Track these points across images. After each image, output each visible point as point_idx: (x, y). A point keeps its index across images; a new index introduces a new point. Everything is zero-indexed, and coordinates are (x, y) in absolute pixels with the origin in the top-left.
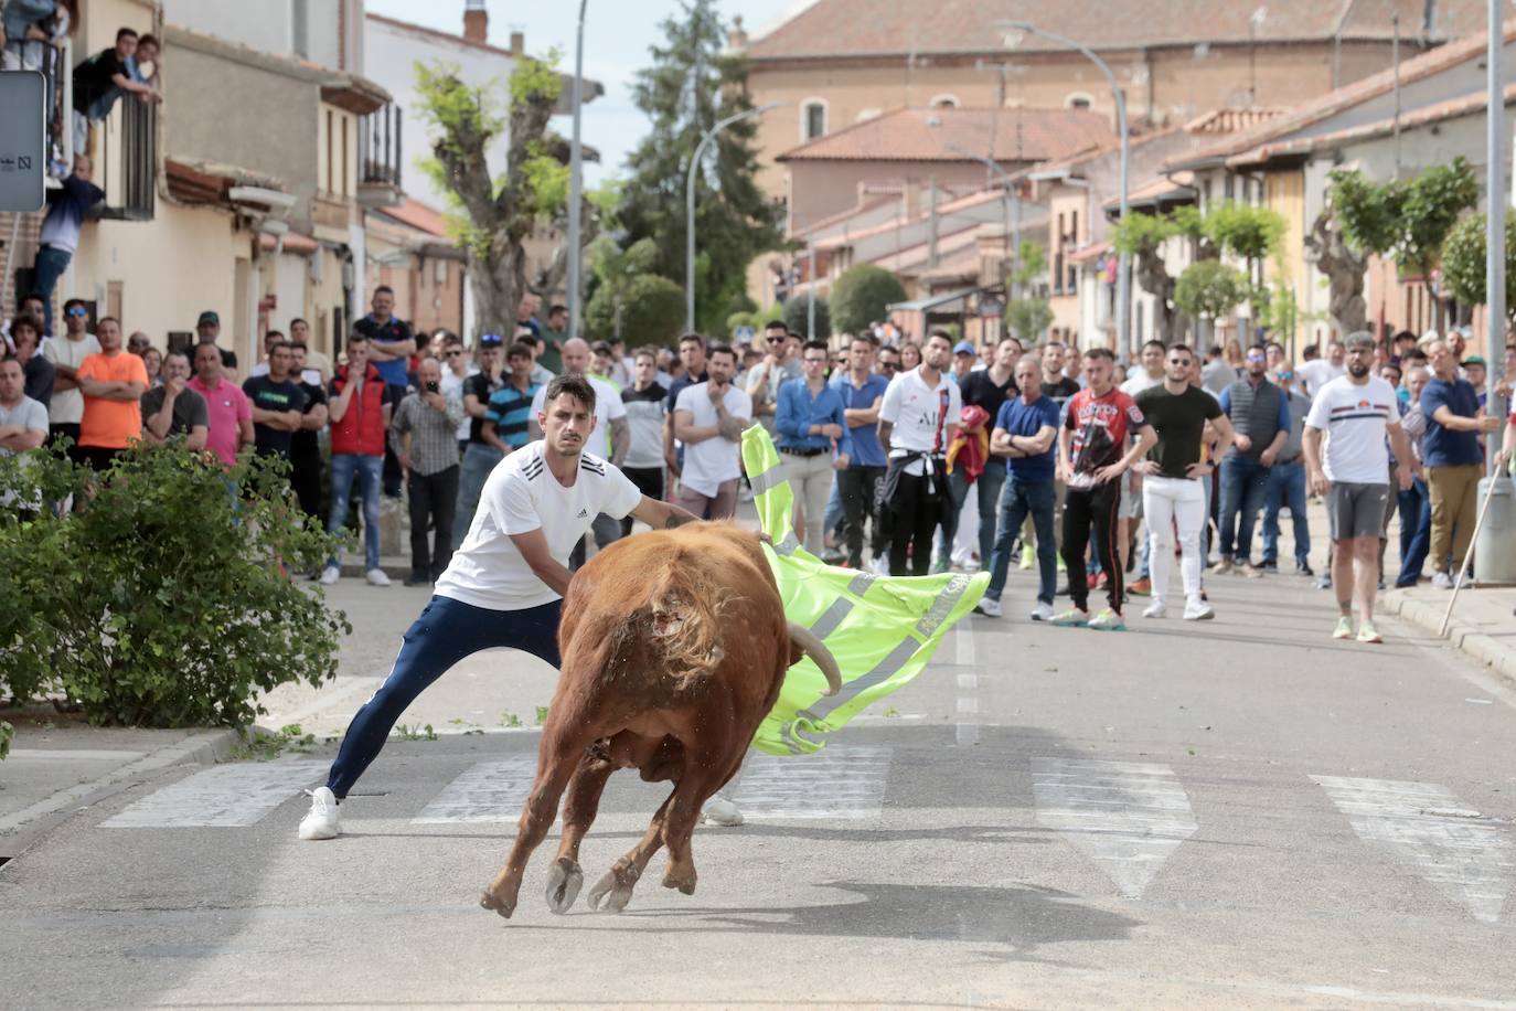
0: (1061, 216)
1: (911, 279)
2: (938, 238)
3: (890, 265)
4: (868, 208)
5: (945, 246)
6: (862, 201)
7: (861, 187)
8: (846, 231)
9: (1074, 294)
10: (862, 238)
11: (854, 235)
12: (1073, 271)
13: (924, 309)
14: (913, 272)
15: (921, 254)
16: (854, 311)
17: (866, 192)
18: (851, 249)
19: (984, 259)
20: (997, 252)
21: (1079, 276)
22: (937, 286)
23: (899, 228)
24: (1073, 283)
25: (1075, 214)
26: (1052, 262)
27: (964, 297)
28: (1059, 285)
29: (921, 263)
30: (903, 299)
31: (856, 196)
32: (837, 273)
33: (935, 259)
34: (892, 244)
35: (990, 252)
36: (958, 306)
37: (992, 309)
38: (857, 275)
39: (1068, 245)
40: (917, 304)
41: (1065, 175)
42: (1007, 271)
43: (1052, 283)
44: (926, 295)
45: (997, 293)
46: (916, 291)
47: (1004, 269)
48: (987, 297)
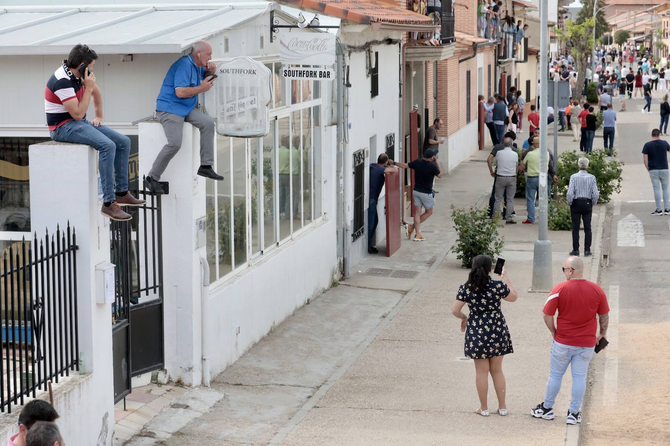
0: (664, 22)
1: (629, 32)
2: (635, 22)
3: (625, 29)
4: (618, 15)
5: (637, 24)
6: (617, 13)
7: (617, 11)
8: (615, 21)
9: (667, 38)
10: (618, 23)
11: (617, 22)
12: (667, 34)
13: (635, 40)
14: (630, 30)
15: (632, 26)
16: (618, 39)
17: (618, 12)
18: (616, 25)
19: (646, 28)
20: (650, 28)
21: (668, 35)
22: (636, 34)
23: (627, 21)
24: (667, 36)
25: (667, 22)
26: (663, 31)
27: (643, 37)
28: (664, 36)
29: (632, 29)
30: (629, 37)
31: (615, 12)
32: (613, 30)
33: (635, 27)
34: (625, 24)
35: (647, 27)
36: (642, 40)
37: (649, 40)
38: (618, 31)
39: (666, 27)
40: (633, 38)
41: (666, 14)
42: (652, 32)
43: (662, 36)
44: (634, 36)
45: (650, 36)
46: (632, 35)
47: (651, 32)
48: (647, 37)
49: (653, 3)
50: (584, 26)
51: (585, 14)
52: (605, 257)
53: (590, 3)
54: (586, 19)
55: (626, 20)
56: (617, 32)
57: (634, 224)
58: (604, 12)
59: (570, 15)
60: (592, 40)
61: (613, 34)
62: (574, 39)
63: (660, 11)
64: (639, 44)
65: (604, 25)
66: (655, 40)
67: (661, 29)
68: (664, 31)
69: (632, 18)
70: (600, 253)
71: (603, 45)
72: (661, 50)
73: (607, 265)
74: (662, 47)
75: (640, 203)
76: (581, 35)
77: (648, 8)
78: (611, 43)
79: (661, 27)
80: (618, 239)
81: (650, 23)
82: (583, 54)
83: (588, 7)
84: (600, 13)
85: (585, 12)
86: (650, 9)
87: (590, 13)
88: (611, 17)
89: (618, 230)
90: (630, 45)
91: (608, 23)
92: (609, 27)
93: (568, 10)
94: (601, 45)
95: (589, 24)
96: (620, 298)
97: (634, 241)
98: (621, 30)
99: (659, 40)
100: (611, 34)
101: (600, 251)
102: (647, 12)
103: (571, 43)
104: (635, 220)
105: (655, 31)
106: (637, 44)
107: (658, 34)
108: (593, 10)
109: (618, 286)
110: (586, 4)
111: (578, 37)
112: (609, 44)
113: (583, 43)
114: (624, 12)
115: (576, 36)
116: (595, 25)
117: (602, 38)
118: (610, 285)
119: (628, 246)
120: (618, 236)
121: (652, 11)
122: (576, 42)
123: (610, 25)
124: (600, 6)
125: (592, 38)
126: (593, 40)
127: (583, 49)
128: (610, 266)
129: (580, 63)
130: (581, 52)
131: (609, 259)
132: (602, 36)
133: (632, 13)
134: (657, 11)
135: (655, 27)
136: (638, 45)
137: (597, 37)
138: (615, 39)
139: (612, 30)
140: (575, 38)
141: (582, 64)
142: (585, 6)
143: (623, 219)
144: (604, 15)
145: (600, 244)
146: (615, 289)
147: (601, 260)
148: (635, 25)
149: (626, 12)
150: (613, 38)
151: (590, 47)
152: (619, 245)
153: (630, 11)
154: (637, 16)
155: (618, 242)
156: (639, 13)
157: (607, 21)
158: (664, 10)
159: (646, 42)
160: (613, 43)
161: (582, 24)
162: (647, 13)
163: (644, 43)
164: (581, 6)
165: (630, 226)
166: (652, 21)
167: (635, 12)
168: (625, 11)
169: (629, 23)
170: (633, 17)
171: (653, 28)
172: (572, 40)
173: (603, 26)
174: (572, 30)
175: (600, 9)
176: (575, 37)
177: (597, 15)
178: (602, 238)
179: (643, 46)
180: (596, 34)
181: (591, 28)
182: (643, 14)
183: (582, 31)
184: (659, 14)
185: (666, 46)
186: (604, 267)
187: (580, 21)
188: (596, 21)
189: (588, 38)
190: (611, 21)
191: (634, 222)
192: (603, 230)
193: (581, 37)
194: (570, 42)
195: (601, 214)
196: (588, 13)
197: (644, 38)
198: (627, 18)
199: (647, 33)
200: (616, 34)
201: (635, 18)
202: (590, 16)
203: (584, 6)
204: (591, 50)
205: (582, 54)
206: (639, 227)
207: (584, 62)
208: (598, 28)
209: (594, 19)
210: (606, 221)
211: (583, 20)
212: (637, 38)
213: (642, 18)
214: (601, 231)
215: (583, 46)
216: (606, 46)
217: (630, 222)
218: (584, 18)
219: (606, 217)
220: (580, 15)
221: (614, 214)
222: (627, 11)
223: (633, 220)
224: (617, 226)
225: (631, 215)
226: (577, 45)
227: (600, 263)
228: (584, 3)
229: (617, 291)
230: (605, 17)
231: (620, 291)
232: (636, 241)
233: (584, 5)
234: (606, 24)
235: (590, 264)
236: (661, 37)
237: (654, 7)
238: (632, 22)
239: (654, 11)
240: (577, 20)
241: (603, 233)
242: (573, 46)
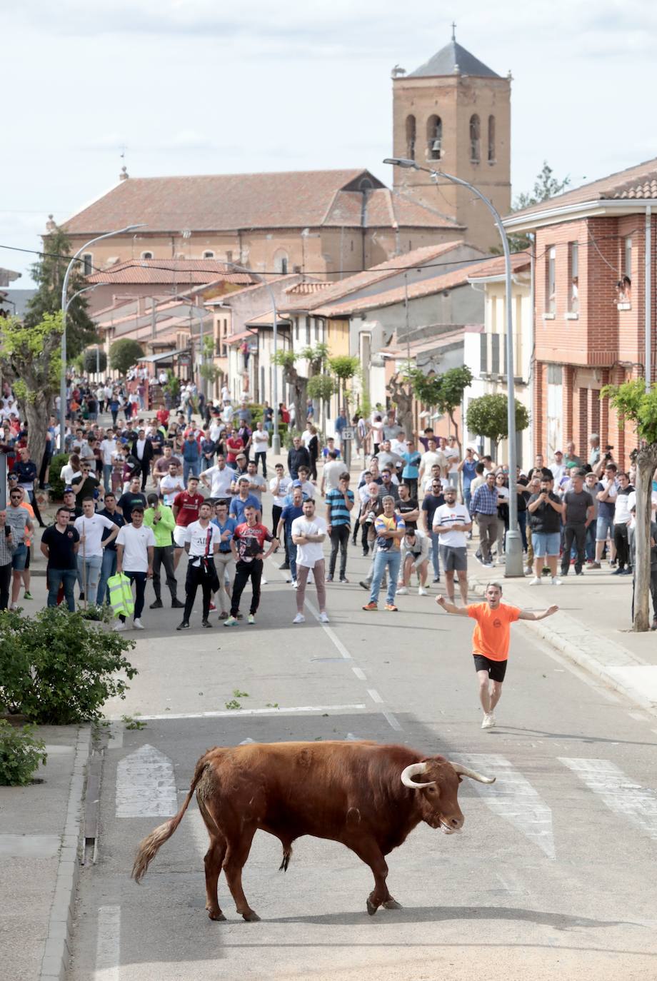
0: (219, 321)
1: (143, 343)
2: (156, 323)
3: (132, 337)
4: (118, 306)
5: (160, 326)
6: (115, 303)
7: (114, 297)
8: (112, 319)
9: (226, 357)
10: (119, 324)
11: (115, 322)
12: (225, 347)
13: (155, 361)
14: (144, 340)
15: (148, 331)
16: (119, 360)
17: (117, 299)
18: (114, 328)
19: (179, 336)
20: (186, 334)
21: (228, 349)
22: (157, 348)
23: (137, 318)
24: (225, 351)
25: (225, 321)
26: (215, 342)
27: (173, 356)
28: (218, 352)
29: (147, 336)
30: (142, 355)
31: (112, 300)
32: (107, 339)
33: (155, 333)
34: (134, 327)
35: (182, 333)
36: (170, 360)
37: (186, 361)
38: (119, 342)
39: (222, 335)
40: (150, 358)
41: (221, 303)
42: (192, 344)
43: (215, 351)
44: (154, 353)
45: (188, 354)
46: (148, 351)
47: (190, 342)
48: (182, 355)
49: (194, 281)
50: (41, 331)
51: (44, 305)
52: (90, 842)
53: (55, 279)
54: (46, 315)
55: (135, 317)
56: (115, 343)
57: (152, 766)
58: (85, 300)
59: (12, 306)
60: (60, 361)
61: (106, 348)
62: (20, 359)
63: (210, 298)
64: (164, 370)
65: (87, 328)
66: (199, 360)
67: (212, 338)
68: (218, 340)
69: (147, 312)
70: (78, 833)
71: (85, 374)
72: (213, 383)
73: (94, 860)
74: (214, 376)
75: (167, 720)
76: (34, 350)
77: (183, 291)
78: (103, 368)
79: (212, 333)
80: (117, 801)
81: (188, 323)
82: (40, 394)
83: (51, 288)
84: (78, 302)
85: (44, 300)
86: (187, 292)
87: (55, 301)
88: (100, 312)
89: (118, 782)
90: (144, 371)
91: (96, 324)
92: (98, 332)
93: (6, 295)
94: (82, 373)
95: (53, 325)
96: (123, 935)
97: (154, 805)
98: (124, 340)
99: (208, 361)
100: (102, 349)
101: (78, 828)
102: (180, 299)
103: (14, 368)
104: (157, 758)
105: (198, 341)
106: (159, 370)
107: (206, 347)
108: (60, 295)
109: (119, 908)
110: (46, 282)
111: (29, 356)
112: (98, 370)
113: (38, 369)
114: (130, 301)
115: (24, 353)
116: (64, 329)
117: (82, 356)
118: (100, 905)
119: (141, 816)
120: (118, 794)
121: (192, 298)
122: (23, 366)
123: (100, 328)
124: (76, 287)
125: (59, 357)
126: (63, 362)
127: (38, 381)
128: (101, 861)
129: (34, 414)
130: (35, 388)
131: (99, 846)
132: (82, 353)
133: (149, 301)
134: (202, 298)
135: (199, 332)
136: (163, 372)
137: (71, 355)
138: (112, 359)
139: (104, 341)
140: (21, 357)
141: (39, 415)
142: (44, 288)
143: (129, 756)
144: (86, 306)
145: (78, 814)
146: (112, 915)
147: (79, 850)
148: (154, 327)
149: (136, 300)
150: (108, 358)
151: (54, 378)
152: (119, 815)
153: (144, 298)
154: (159, 308)
155: (118, 809)
156: (163, 301)
157: (93, 320)
158: (219, 295)
159: (179, 365)
160: (108, 368)
161: (37, 327)
162: (180, 303)
163: (176, 368)
164: (34, 286)
165: (142, 772)
166: (192, 319)
167: (155, 299)
168: (133, 298)
169: (141, 323)
170: (151, 311)
171: (195, 336)
172: (14, 363)
173: (85, 330)
174: (13, 339)
175: (77, 293)
176: (22, 354)
177: (70, 306)
178: (83, 800)
179: (173, 373)
180: (68, 348)
181: (56, 334)
182: (173, 304)
183: (37, 342)
184: (206, 304)
185: (222, 374)
186: (88, 865)
187: (32, 321)
188: (68, 319)
189: (49, 358)
190: (102, 319)
191: (155, 762)
192: (86, 783)
193: (35, 354)
194: (10, 367)
195: (80, 746)
196: (50, 302)
197: (176, 358)
198: (136, 314)
199: (182, 347)
200: (113, 347)
201: (154, 313)
202: (55, 310)
203: (41, 287)
204: (56, 383)
205: (38, 391)
206: (163, 773)
207: (42, 410)
208: (73, 335)
209: (63, 313)
210: (90, 762)
211: (39, 318)
212: (158, 356)
213: (169, 312)
214: (82, 785)
215: (39, 375)
216: (91, 375)
217: (146, 762)
218: (41, 313)
219: (90, 753)
220: (33, 306)
221: (109, 747)
222: (137, 297)
223: (151, 759)
224: (115, 773)
225: (147, 747)
226: (25, 372)
227: (78, 855)
228: (42, 280)
229: (117, 919)
230: (88, 311)
231: (122, 918)
232: (158, 806)
233: (40, 284)
234: (91, 326)
235: (56, 860)
236: (211, 356)
237: (196, 288)
238: (149, 322)
239: (197, 298)
240: (27, 317)
241: (85, 788)
242: (18, 375)
